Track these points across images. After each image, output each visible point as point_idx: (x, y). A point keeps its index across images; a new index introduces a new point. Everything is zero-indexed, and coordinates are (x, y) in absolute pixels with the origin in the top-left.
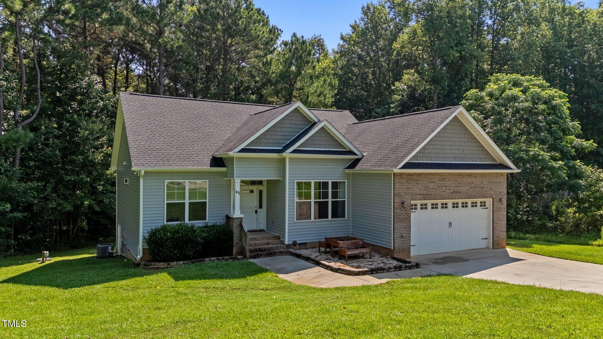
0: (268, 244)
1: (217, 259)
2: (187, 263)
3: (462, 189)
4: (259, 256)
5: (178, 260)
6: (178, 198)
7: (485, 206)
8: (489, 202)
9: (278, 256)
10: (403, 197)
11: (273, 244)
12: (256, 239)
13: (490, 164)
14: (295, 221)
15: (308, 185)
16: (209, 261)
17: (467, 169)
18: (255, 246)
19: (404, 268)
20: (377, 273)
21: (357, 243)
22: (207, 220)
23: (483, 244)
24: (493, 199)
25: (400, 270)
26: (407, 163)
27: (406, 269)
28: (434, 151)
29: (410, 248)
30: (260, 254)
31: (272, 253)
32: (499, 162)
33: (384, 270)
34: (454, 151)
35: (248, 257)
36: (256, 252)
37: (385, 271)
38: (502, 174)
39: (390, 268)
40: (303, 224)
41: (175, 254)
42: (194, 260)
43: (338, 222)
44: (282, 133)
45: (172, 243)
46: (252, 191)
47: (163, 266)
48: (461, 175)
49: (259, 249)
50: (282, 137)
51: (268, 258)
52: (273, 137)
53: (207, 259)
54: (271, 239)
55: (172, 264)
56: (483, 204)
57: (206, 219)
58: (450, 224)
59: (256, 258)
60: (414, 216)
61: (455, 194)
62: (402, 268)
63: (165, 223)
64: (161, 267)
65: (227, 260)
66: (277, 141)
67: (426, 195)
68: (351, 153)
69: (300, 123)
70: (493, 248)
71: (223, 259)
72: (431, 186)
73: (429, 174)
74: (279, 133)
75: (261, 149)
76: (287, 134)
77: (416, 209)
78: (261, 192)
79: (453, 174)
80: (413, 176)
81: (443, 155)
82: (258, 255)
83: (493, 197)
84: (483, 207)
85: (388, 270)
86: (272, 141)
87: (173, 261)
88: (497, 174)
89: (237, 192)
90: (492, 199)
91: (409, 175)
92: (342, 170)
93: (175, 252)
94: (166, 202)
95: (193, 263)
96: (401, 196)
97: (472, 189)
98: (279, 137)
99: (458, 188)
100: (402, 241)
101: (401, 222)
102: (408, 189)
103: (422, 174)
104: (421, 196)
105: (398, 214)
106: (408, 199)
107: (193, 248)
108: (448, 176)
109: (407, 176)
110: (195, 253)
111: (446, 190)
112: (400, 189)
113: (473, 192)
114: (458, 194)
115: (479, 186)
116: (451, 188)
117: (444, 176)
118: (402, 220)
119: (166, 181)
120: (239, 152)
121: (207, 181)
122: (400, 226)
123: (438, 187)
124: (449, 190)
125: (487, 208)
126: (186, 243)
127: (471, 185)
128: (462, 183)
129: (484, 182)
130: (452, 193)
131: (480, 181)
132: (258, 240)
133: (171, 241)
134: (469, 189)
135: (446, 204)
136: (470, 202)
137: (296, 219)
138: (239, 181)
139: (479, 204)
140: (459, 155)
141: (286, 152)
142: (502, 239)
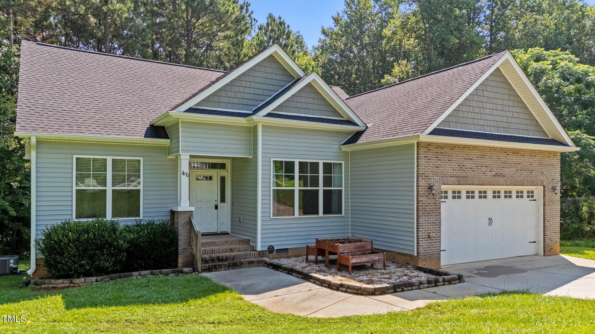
0: (231, 250)
1: (152, 274)
2: (102, 280)
3: (507, 171)
4: (217, 269)
5: (87, 274)
6: (95, 183)
7: (532, 196)
8: (538, 191)
9: (245, 267)
10: (430, 179)
11: (240, 251)
12: (213, 244)
13: (540, 139)
14: (272, 217)
15: (291, 165)
16: (138, 277)
18: (212, 253)
19: (442, 283)
20: (403, 291)
21: (364, 247)
22: (141, 217)
23: (531, 250)
24: (544, 187)
25: (436, 286)
26: (435, 129)
27: (444, 285)
28: (470, 115)
29: (440, 254)
30: (219, 265)
31: (237, 263)
32: (550, 137)
33: (413, 286)
34: (497, 119)
35: (200, 270)
36: (212, 262)
37: (414, 288)
39: (421, 283)
40: (283, 222)
41: (82, 266)
42: (113, 275)
43: (333, 220)
44: (252, 91)
45: (77, 248)
46: (211, 178)
47: (63, 285)
48: (505, 151)
49: (218, 258)
50: (252, 97)
51: (231, 271)
52: (239, 95)
53: (136, 273)
54: (236, 244)
55: (76, 281)
56: (531, 195)
57: (139, 216)
58: (490, 220)
59: (212, 271)
60: (445, 207)
61: (498, 178)
62: (439, 282)
63: (75, 219)
64: (59, 286)
65: (166, 274)
66: (245, 102)
67: (461, 177)
68: (350, 122)
69: (278, 78)
70: (544, 255)
71: (161, 273)
72: (468, 164)
73: (463, 147)
74: (247, 90)
75: (220, 111)
76: (260, 92)
77: (446, 197)
78: (223, 179)
80: (443, 148)
81: (482, 122)
82: (215, 266)
83: (545, 184)
84: (530, 199)
85: (419, 286)
86: (236, 101)
87: (78, 277)
88: (549, 152)
89: (184, 174)
90: (542, 187)
91: (439, 146)
92: (338, 147)
93: (83, 262)
94: (75, 188)
95: (111, 279)
96: (427, 176)
97: (519, 172)
98: (247, 96)
99: (501, 170)
100: (429, 243)
101: (428, 216)
102: (438, 167)
103: (455, 147)
104: (454, 178)
105: (423, 204)
106: (438, 182)
107: (112, 255)
108: (488, 151)
109: (436, 148)
110: (114, 264)
111: (487, 171)
112: (426, 167)
113: (520, 176)
114: (501, 178)
115: (527, 168)
116: (493, 169)
117: (484, 151)
118: (429, 213)
119: (75, 157)
120: (186, 111)
121: (141, 159)
122: (426, 221)
123: (477, 166)
124: (490, 171)
125: (535, 200)
126: (100, 248)
127: (518, 166)
128: (507, 163)
129: (533, 162)
130: (494, 176)
131: (529, 162)
132: (217, 245)
133: (76, 245)
134: (515, 172)
135: (485, 192)
136: (514, 190)
137: (273, 215)
138: (187, 157)
139: (525, 194)
140: (501, 124)
141: (257, 114)
142: (555, 242)
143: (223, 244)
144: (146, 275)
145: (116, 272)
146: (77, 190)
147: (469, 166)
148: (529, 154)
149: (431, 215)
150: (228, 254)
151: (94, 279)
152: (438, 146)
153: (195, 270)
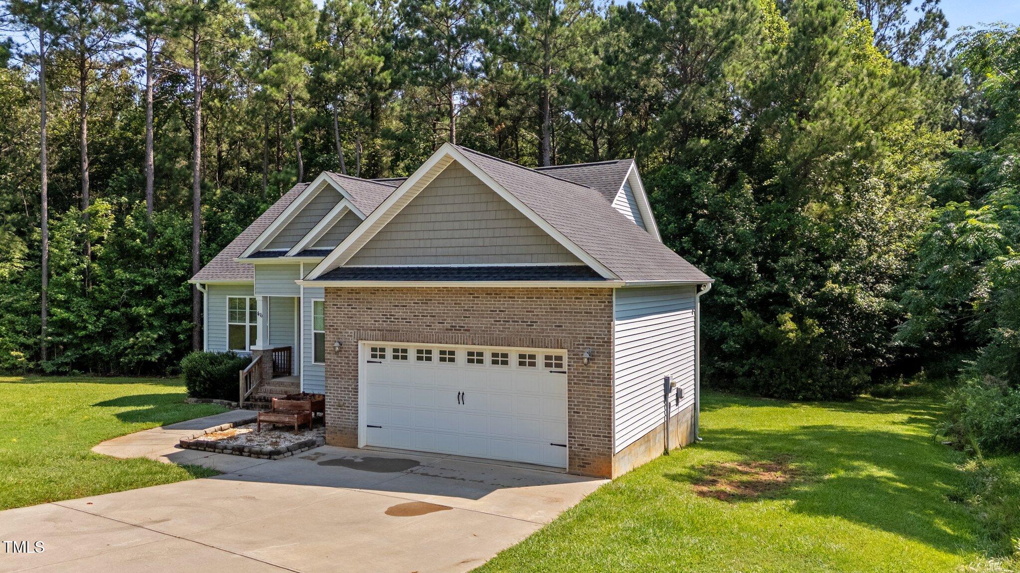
1: (220, 403)
3: (472, 323)
6: (240, 320)
10: (341, 333)
14: (313, 363)
17: (487, 279)
21: (300, 406)
24: (569, 351)
35: (241, 406)
40: (322, 369)
48: (471, 292)
56: (553, 363)
58: (461, 397)
60: (365, 370)
61: (457, 332)
63: (227, 349)
67: (387, 330)
70: (569, 472)
72: (400, 313)
73: (392, 290)
77: (383, 357)
79: (448, 290)
80: (359, 293)
81: (433, 251)
83: (569, 346)
84: (554, 369)
88: (578, 290)
89: (259, 314)
94: (228, 323)
96: (337, 329)
97: (501, 325)
99: (462, 320)
100: (340, 412)
101: (337, 378)
102: (352, 318)
103: (378, 290)
104: (377, 332)
105: (331, 362)
106: (351, 336)
108: (437, 294)
109: (349, 293)
111: (434, 323)
112: (334, 317)
113: (502, 331)
114: (462, 333)
115: (520, 318)
116: (445, 320)
117: (428, 294)
118: (339, 375)
119: (228, 297)
120: (249, 257)
122: (335, 384)
123: (415, 316)
124: (439, 323)
125: (565, 372)
127: (498, 314)
128: (473, 310)
129: (535, 308)
130: (447, 329)
131: (525, 308)
132: (285, 386)
134: (492, 324)
135: (452, 353)
136: (513, 353)
137: (316, 361)
138: (261, 298)
139: (540, 361)
140: (472, 251)
141: (288, 254)
142: (599, 454)
144: (217, 403)
147: (401, 316)
148: (524, 295)
149: (342, 378)
152: (352, 290)
153: (238, 406)
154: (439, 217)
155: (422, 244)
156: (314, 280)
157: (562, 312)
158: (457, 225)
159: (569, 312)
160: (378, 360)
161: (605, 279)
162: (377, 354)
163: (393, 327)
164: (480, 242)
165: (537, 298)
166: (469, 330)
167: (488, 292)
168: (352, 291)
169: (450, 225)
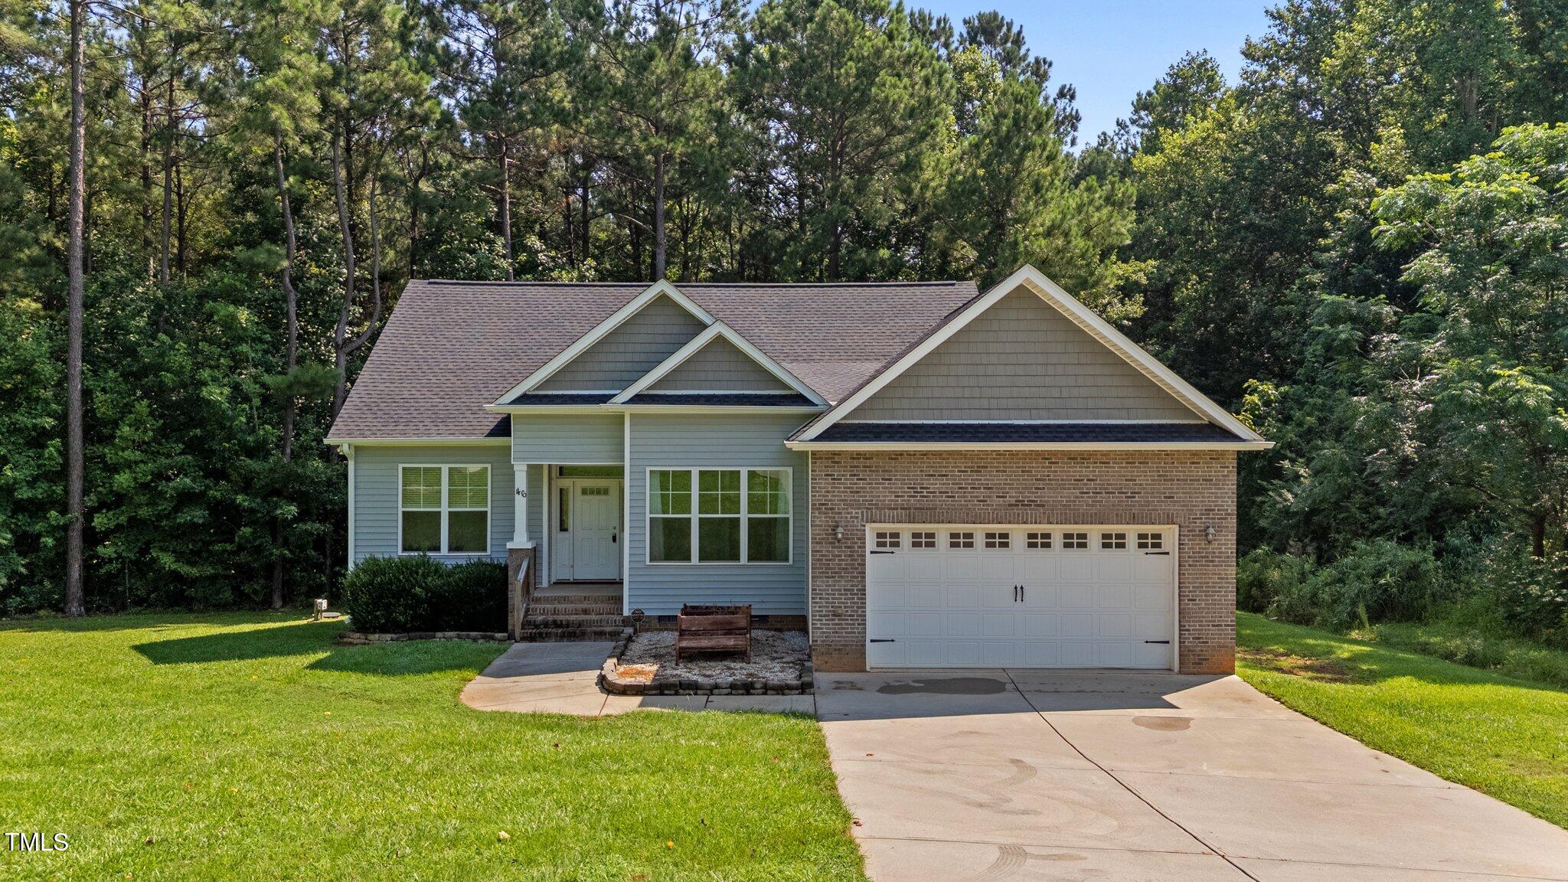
0: (585, 612)
1: (459, 637)
2: (397, 640)
3: (1048, 496)
4: (543, 638)
5: (383, 630)
6: (427, 503)
7: (1157, 545)
8: (1170, 534)
10: (839, 514)
11: (596, 614)
12: (565, 599)
13: (1172, 425)
14: (648, 563)
15: (683, 478)
16: (443, 639)
19: (761, 691)
20: (677, 694)
21: (731, 623)
22: (489, 553)
24: (1179, 526)
25: (748, 693)
26: (835, 426)
27: (765, 693)
29: (864, 646)
30: (549, 634)
31: (578, 633)
32: (1206, 421)
33: (697, 689)
35: (518, 639)
36: (544, 627)
37: (699, 692)
38: (1217, 456)
39: (716, 686)
40: (671, 572)
41: (377, 617)
42: (412, 634)
43: (770, 571)
44: (629, 357)
45: (370, 595)
48: (1046, 456)
49: (555, 621)
50: (629, 366)
52: (606, 367)
53: (439, 634)
54: (602, 602)
55: (371, 637)
56: (1151, 543)
57: (485, 550)
61: (1023, 509)
62: (754, 689)
63: (400, 553)
64: (355, 641)
65: (475, 640)
66: (617, 376)
68: (800, 399)
69: (676, 329)
70: (1180, 672)
71: (468, 637)
72: (936, 485)
73: (925, 454)
74: (621, 357)
75: (557, 396)
76: (643, 357)
77: (896, 545)
79: (1012, 454)
80: (871, 458)
81: (985, 403)
82: (541, 634)
84: (1150, 550)
86: (601, 376)
88: (1195, 454)
89: (518, 493)
90: (1176, 527)
92: (781, 442)
94: (403, 509)
95: (410, 639)
96: (832, 509)
97: (1090, 497)
98: (622, 366)
99: (1033, 493)
100: (837, 625)
102: (858, 492)
103: (901, 455)
105: (823, 556)
106: (857, 518)
107: (411, 607)
108: (995, 459)
109: (853, 458)
110: (413, 618)
111: (990, 497)
112: (828, 492)
113: (1092, 506)
115: (1116, 489)
116: (1008, 493)
117: (981, 459)
119: (401, 466)
120: (514, 402)
121: (489, 466)
122: (829, 586)
123: (961, 488)
124: (998, 497)
125: (1168, 553)
126: (397, 596)
127: (1086, 484)
128: (1050, 480)
129: (1138, 476)
130: (1010, 505)
131: (1124, 476)
133: (369, 591)
134: (1077, 497)
135: (1005, 536)
136: (1094, 532)
137: (651, 560)
138: (525, 468)
139: (1132, 541)
140: (1042, 403)
141: (614, 400)
142: (1219, 647)
143: (581, 601)
144: (451, 638)
145: (419, 629)
146: (404, 512)
147: (939, 488)
148: (1123, 459)
149: (842, 578)
150: (573, 618)
151: (388, 636)
153: (511, 637)
154: (994, 359)
155: (967, 393)
156: (811, 440)
157: (1173, 480)
158: (1020, 370)
159: (1183, 480)
160: (888, 549)
161: (1244, 441)
162: (888, 542)
163: (925, 503)
164: (1056, 393)
165: (1140, 463)
166: (1043, 506)
167: (1072, 457)
168: (859, 455)
169: (1010, 370)
